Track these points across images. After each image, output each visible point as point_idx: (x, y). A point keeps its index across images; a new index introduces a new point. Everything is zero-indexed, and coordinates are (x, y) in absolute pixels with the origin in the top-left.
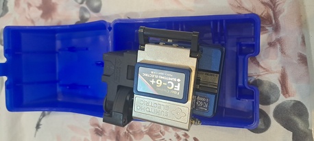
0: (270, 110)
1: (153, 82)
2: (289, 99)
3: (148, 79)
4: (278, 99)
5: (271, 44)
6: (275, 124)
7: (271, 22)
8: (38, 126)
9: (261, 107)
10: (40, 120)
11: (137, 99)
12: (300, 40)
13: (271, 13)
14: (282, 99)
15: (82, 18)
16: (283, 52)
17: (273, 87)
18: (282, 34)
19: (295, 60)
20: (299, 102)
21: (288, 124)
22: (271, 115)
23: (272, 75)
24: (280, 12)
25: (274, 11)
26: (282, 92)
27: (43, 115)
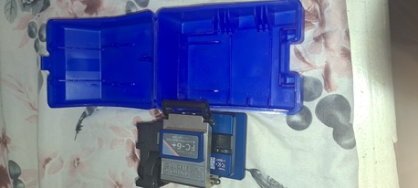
0: (311, 106)
1: (174, 145)
2: (331, 93)
3: (170, 143)
4: (320, 94)
5: (317, 39)
6: (316, 121)
7: (317, 17)
9: (305, 104)
10: (80, 121)
11: (164, 162)
12: (344, 34)
13: (318, 7)
14: (325, 94)
16: (326, 46)
17: (317, 83)
18: (327, 29)
19: (338, 54)
20: (341, 96)
21: (328, 121)
22: (313, 111)
23: (316, 70)
24: (326, 5)
25: (320, 6)
26: (325, 87)
27: (84, 115)
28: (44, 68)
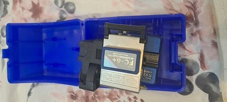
0: (193, 79)
1: (114, 60)
2: (206, 71)
3: (111, 58)
4: (198, 72)
5: (193, 35)
6: (196, 89)
7: (193, 19)
8: (29, 94)
9: (187, 77)
10: (31, 90)
11: (103, 72)
12: (212, 31)
13: (193, 13)
14: (201, 71)
15: (61, 17)
16: (201, 39)
17: (195, 63)
19: (210, 45)
21: (205, 89)
22: (194, 83)
23: (194, 55)
24: (199, 12)
25: (194, 12)
26: (201, 67)
27: (33, 86)
28: (4, 56)
